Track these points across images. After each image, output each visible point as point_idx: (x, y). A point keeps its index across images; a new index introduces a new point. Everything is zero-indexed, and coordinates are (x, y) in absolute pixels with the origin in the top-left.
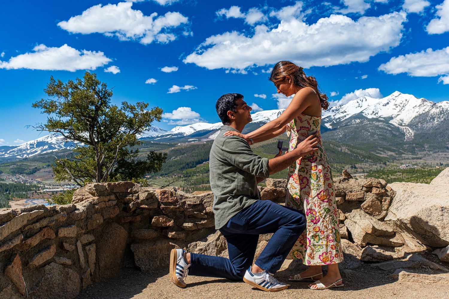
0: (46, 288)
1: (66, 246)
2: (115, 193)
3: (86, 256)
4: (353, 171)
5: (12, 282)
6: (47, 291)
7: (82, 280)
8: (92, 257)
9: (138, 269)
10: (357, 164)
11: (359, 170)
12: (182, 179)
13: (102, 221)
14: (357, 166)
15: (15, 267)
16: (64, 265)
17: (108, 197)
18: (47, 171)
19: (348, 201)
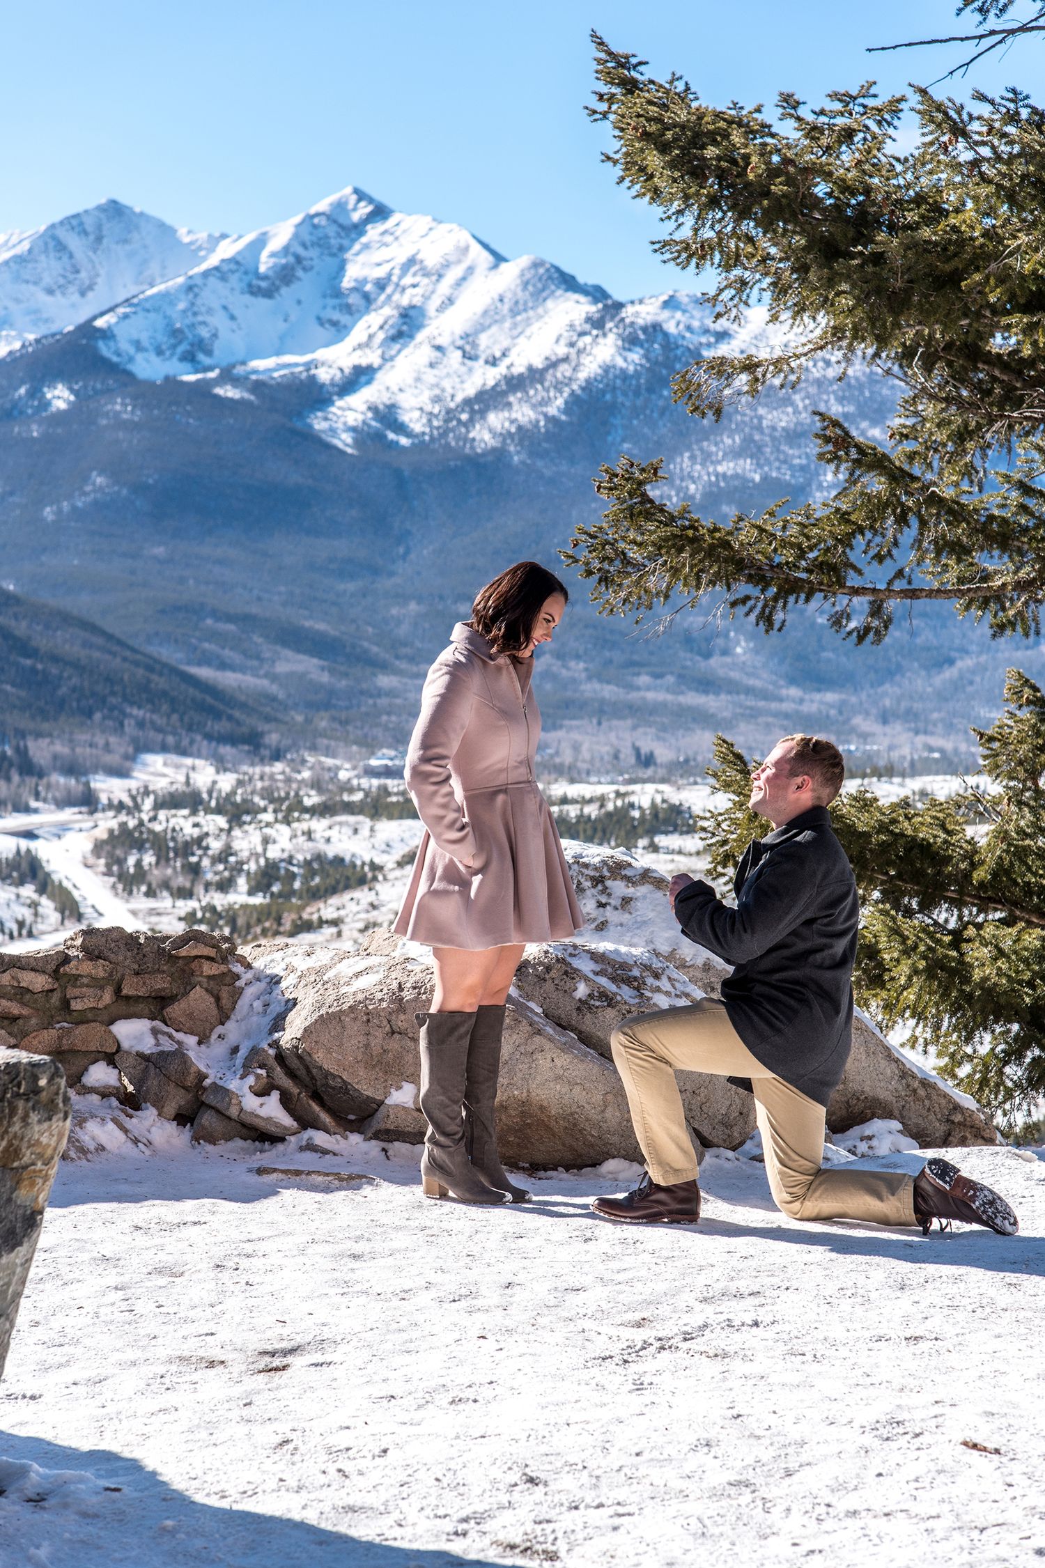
10: (44, 742)
19: (128, 998)
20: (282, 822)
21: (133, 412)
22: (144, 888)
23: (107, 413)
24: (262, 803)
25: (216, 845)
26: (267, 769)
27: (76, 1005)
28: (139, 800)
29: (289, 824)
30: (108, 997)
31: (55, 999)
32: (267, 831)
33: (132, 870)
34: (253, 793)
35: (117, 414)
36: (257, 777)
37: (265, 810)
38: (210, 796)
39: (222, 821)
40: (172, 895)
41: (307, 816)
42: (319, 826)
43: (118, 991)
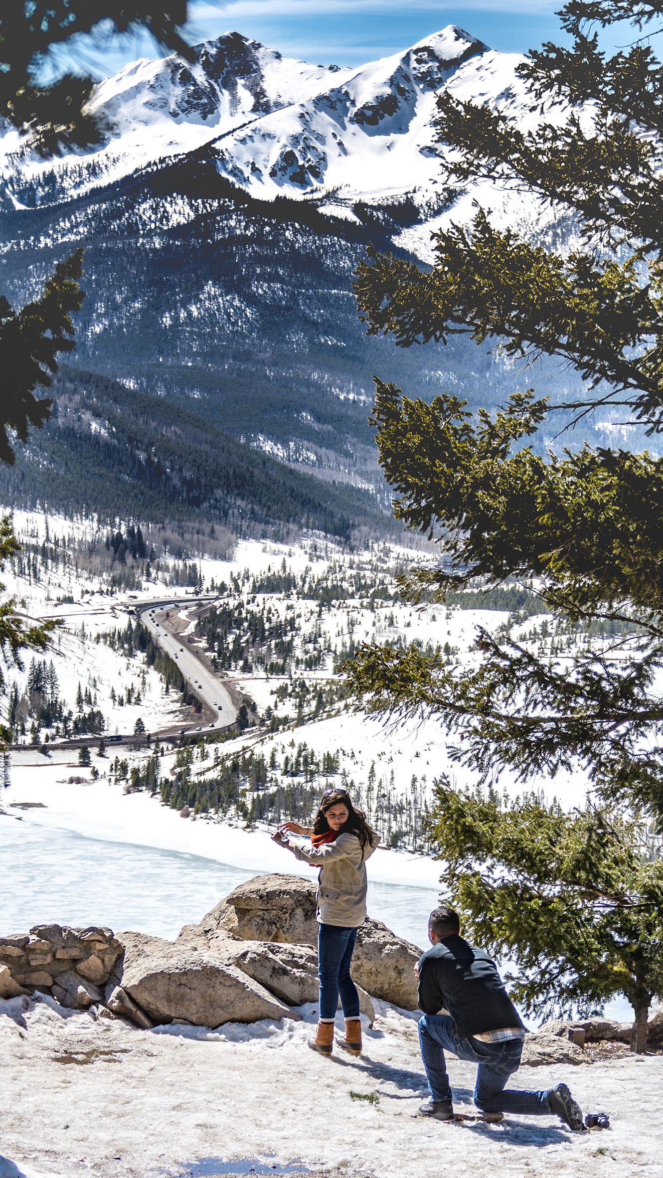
19: (59, 959)
20: (366, 608)
21: (246, 228)
22: (241, 663)
23: (223, 229)
24: (351, 590)
25: (306, 628)
26: (356, 559)
27: (33, 963)
28: (240, 582)
29: (373, 610)
30: (49, 959)
31: (23, 960)
32: (354, 615)
33: (231, 647)
34: (342, 579)
35: (232, 229)
36: (347, 565)
37: (352, 596)
38: (304, 581)
39: (313, 604)
40: (266, 670)
41: (391, 603)
42: (402, 612)
43: (54, 956)
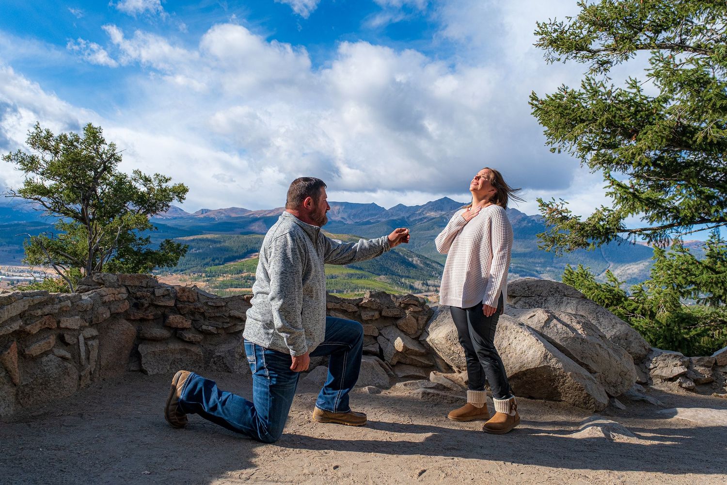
0: (41, 381)
1: (67, 338)
2: (125, 286)
3: (88, 352)
4: (423, 288)
5: (6, 370)
6: (41, 384)
7: (80, 377)
8: (94, 354)
9: (144, 372)
11: (431, 288)
12: (203, 279)
13: (108, 314)
14: (429, 282)
15: (12, 354)
16: (64, 358)
17: (118, 289)
18: (6, 251)
19: (384, 317)
27: (364, 318)
30: (376, 316)
31: (357, 315)
43: (381, 314)
